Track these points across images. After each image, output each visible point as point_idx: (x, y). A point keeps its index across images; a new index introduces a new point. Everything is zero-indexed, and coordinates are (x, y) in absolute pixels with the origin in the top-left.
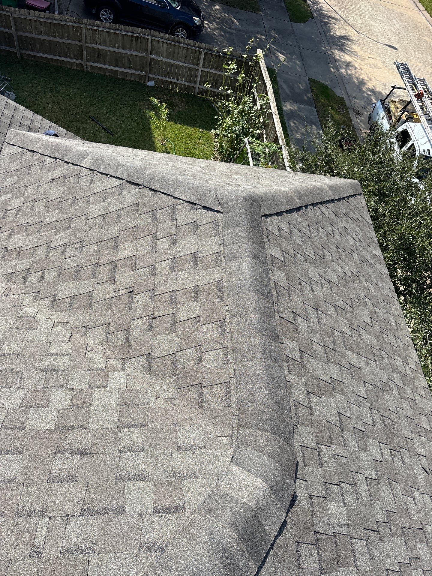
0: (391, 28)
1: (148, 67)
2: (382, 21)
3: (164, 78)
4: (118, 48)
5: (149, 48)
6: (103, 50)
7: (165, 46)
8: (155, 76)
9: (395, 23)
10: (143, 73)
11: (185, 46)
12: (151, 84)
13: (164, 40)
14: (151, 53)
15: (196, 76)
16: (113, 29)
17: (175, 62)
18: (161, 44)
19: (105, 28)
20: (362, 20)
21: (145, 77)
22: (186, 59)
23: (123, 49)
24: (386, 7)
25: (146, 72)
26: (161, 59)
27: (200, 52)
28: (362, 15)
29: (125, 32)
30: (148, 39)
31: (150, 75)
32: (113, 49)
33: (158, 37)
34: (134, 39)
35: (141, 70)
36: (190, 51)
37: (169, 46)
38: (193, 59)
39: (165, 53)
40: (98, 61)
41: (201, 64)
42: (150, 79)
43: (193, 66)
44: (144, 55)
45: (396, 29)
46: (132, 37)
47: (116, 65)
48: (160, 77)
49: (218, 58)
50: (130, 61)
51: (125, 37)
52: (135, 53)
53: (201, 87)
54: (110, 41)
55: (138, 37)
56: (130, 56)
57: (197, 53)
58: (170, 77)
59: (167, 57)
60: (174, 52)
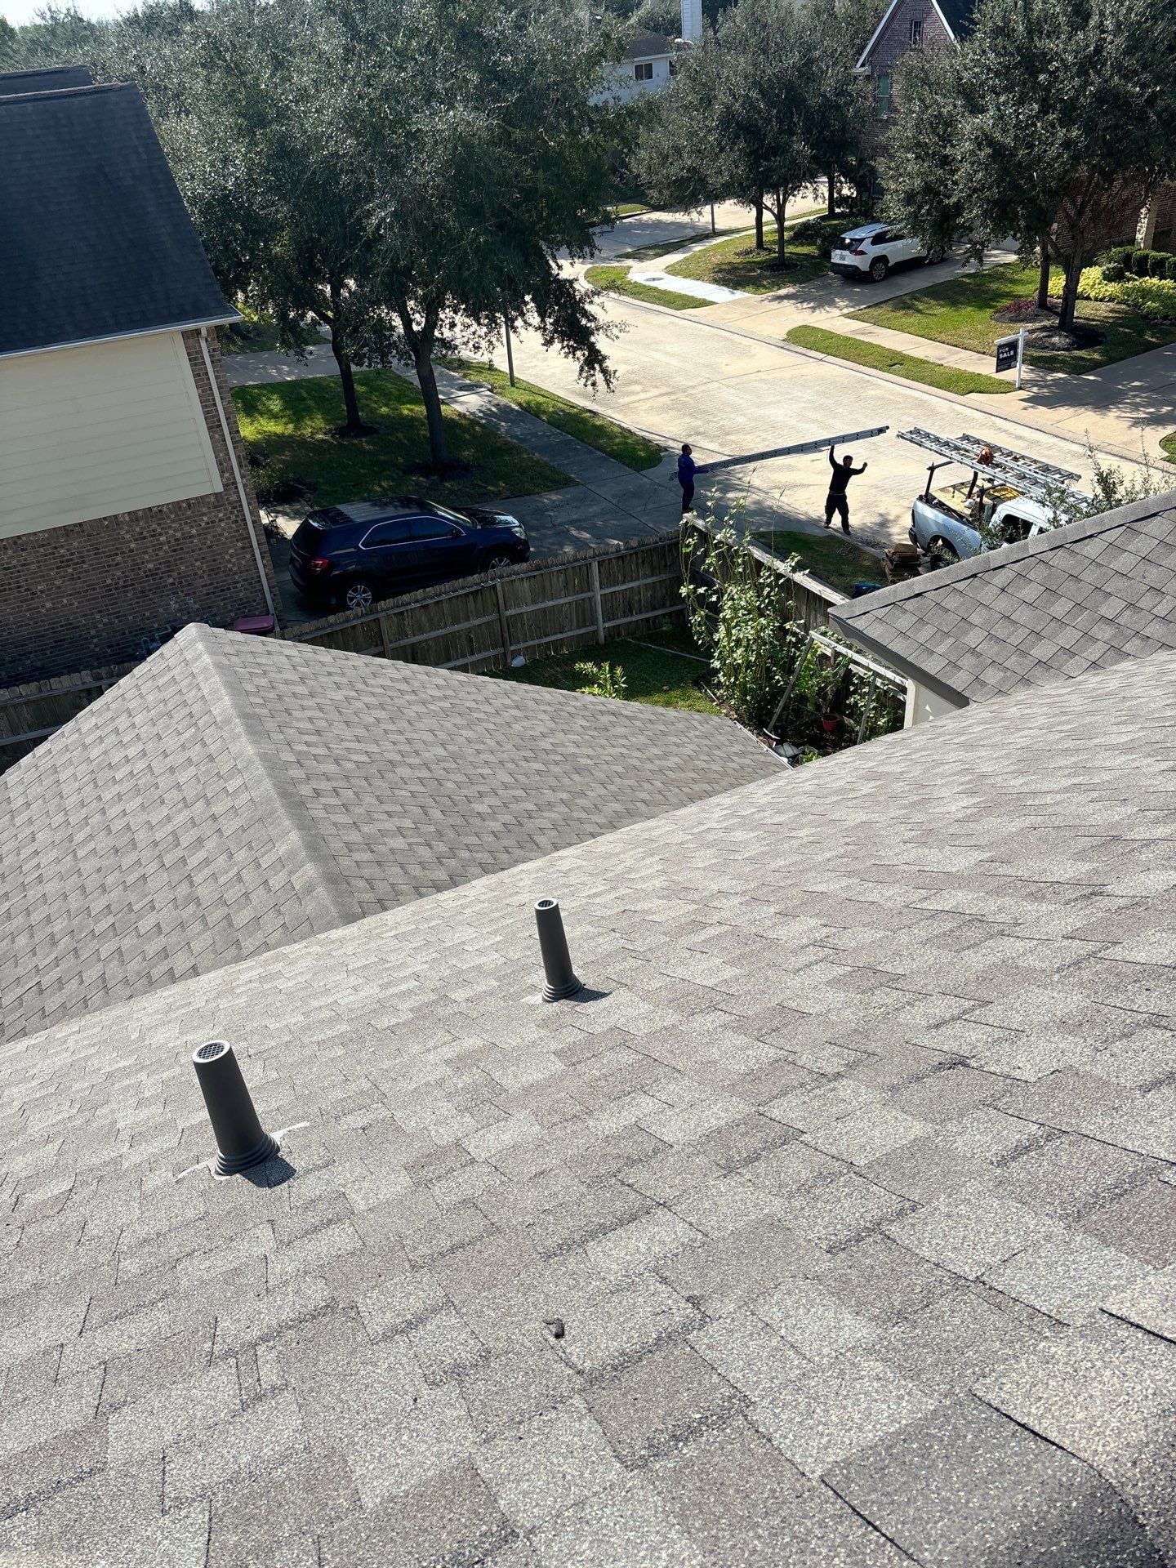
0: (803, 405)
1: (506, 635)
2: (779, 402)
3: (537, 642)
4: (445, 626)
5: (501, 600)
6: (420, 643)
7: (526, 584)
8: (522, 645)
9: (800, 394)
10: (499, 650)
11: (560, 567)
12: (518, 662)
13: (522, 576)
14: (506, 608)
15: (593, 611)
16: (432, 598)
17: (551, 603)
18: (517, 583)
19: (417, 601)
20: (744, 415)
21: (505, 654)
22: (567, 588)
23: (453, 624)
24: (764, 381)
25: (503, 645)
26: (524, 609)
28: (736, 409)
29: (453, 592)
30: (494, 587)
31: (512, 648)
32: (439, 632)
33: (509, 575)
34: (471, 597)
35: (494, 647)
36: (570, 572)
37: (533, 580)
38: (579, 582)
39: (529, 598)
41: (597, 584)
42: (514, 654)
43: (584, 595)
44: (494, 616)
45: (810, 402)
46: (466, 595)
48: (530, 643)
49: (621, 562)
50: (469, 640)
51: (454, 601)
52: (477, 622)
53: (607, 625)
54: (430, 620)
55: (477, 591)
56: (469, 630)
57: (584, 569)
58: (547, 635)
59: (534, 602)
60: (544, 587)
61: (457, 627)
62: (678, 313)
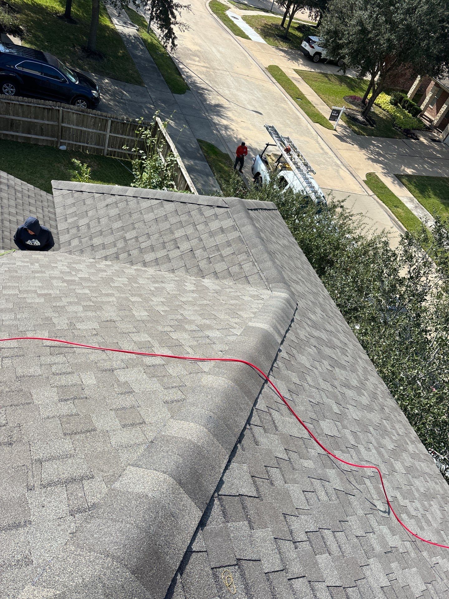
0: (254, 98)
1: (60, 134)
2: (246, 92)
3: (75, 143)
4: (30, 118)
5: (61, 118)
6: (16, 120)
7: (75, 116)
8: (67, 141)
9: (256, 93)
10: (55, 139)
11: (93, 116)
12: (63, 148)
13: (74, 111)
14: (62, 122)
15: (104, 140)
16: (26, 103)
17: (85, 129)
18: (71, 114)
19: (18, 101)
20: (230, 91)
21: (57, 142)
22: (95, 126)
23: (35, 119)
24: (246, 80)
25: (58, 138)
26: (72, 126)
27: (107, 121)
28: (229, 87)
29: (38, 104)
30: (59, 110)
31: (62, 141)
32: (26, 119)
33: (68, 109)
34: (46, 110)
35: (53, 136)
36: (98, 120)
37: (79, 116)
38: (101, 126)
39: (75, 122)
40: (12, 130)
41: (109, 130)
42: (62, 144)
43: (102, 132)
44: (56, 123)
45: (258, 97)
46: (44, 108)
47: (29, 133)
48: (71, 142)
49: (123, 125)
50: (42, 129)
51: (37, 108)
52: (47, 122)
53: (110, 149)
54: (23, 112)
55: (50, 109)
56: (43, 124)
57: (105, 121)
58: (80, 142)
59: (77, 125)
60: (83, 121)
61: (36, 121)
62: (235, 36)
